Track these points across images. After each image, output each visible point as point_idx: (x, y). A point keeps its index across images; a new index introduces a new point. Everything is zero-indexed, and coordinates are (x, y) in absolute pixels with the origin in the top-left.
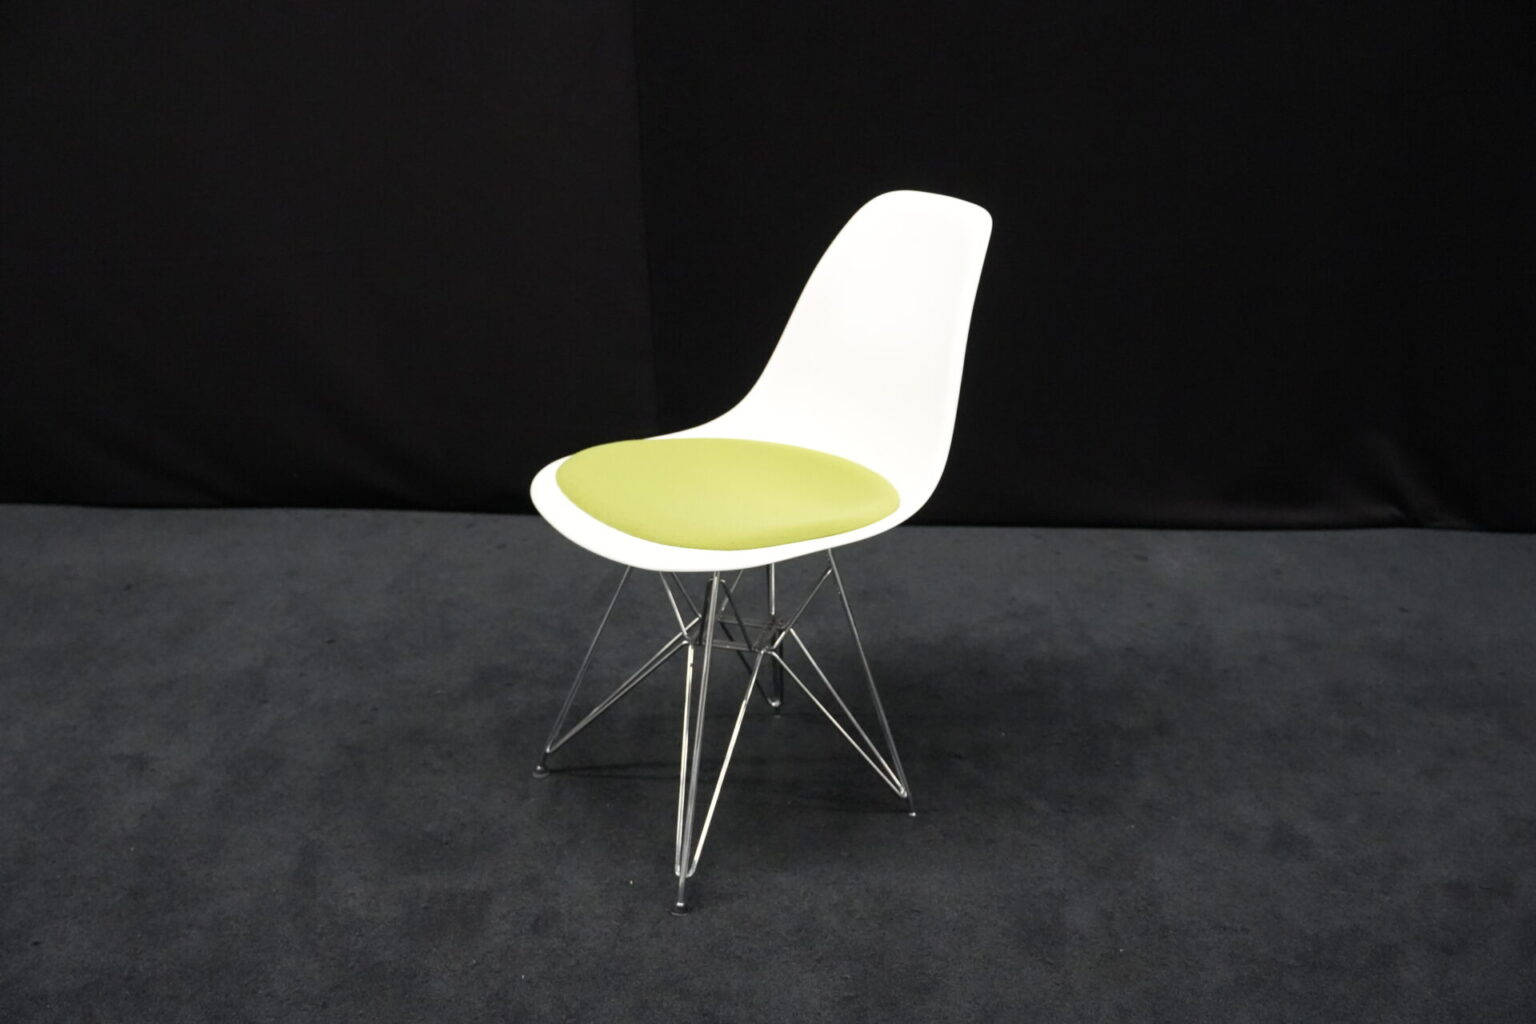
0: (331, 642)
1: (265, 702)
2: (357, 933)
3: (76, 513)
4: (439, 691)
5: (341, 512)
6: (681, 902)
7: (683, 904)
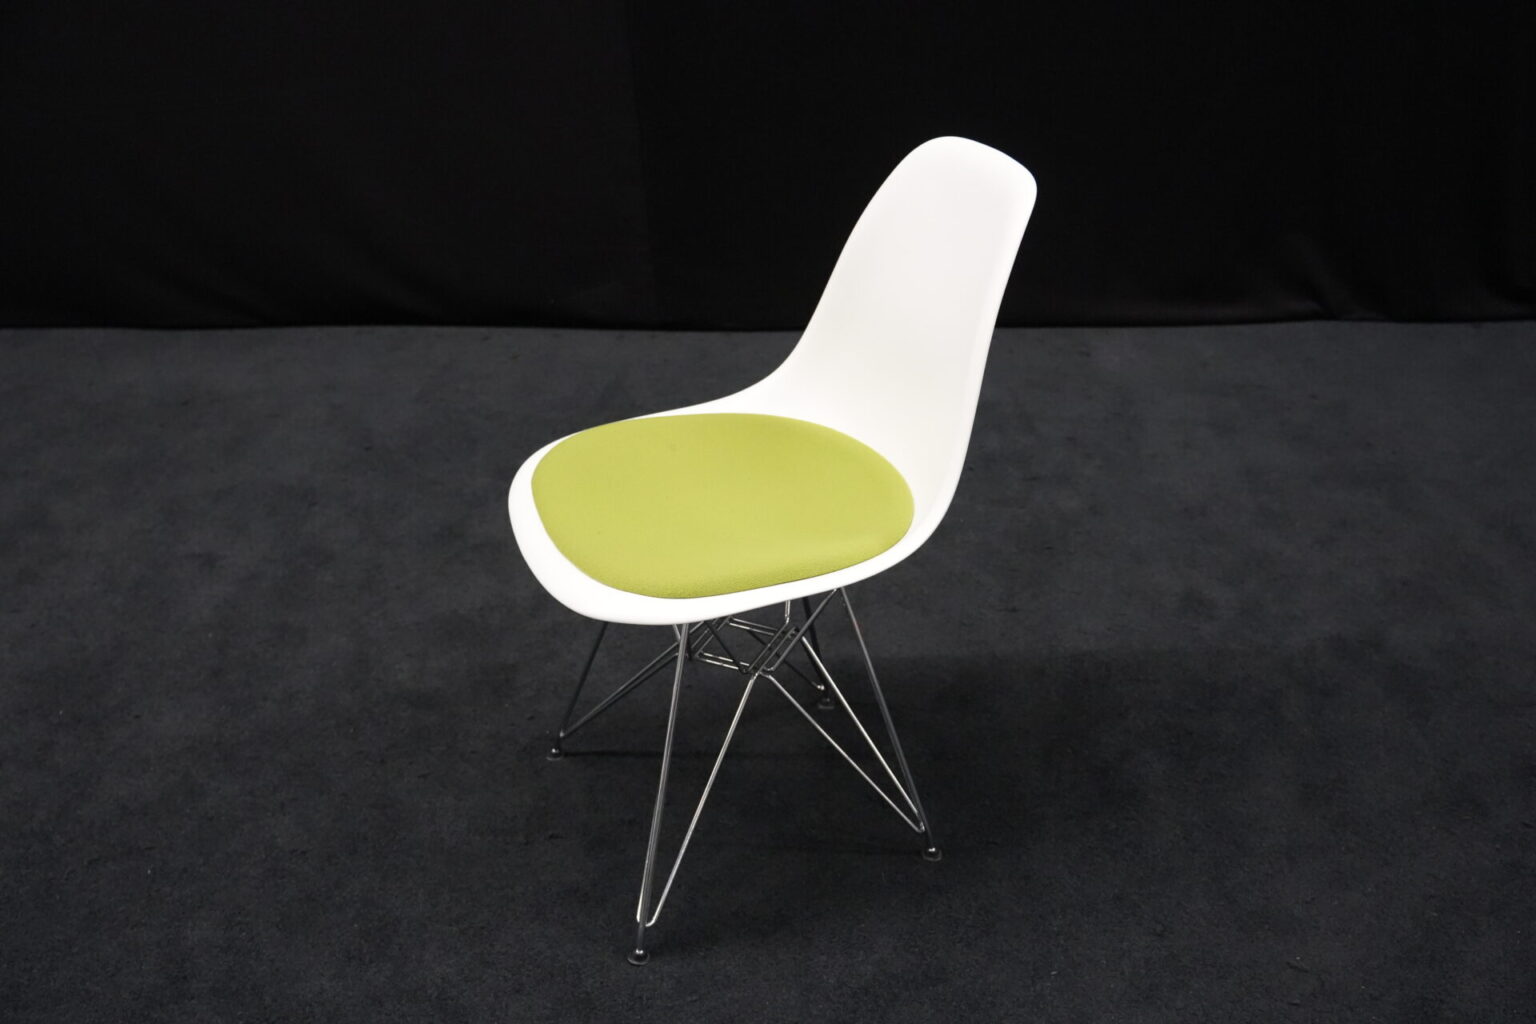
6: (640, 950)
7: (642, 952)
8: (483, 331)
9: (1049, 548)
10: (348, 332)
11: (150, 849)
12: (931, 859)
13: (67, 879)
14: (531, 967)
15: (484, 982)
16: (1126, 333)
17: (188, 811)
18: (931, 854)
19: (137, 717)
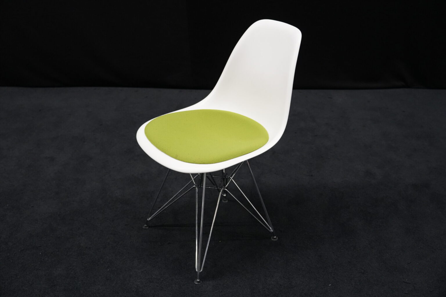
6: (198, 280)
7: (199, 280)
8: (136, 89)
9: (322, 157)
10: (92, 89)
11: (41, 246)
12: (275, 240)
13: (14, 256)
14: (165, 283)
15: (150, 287)
16: (343, 92)
17: (51, 235)
18: (275, 238)
19: (32, 207)
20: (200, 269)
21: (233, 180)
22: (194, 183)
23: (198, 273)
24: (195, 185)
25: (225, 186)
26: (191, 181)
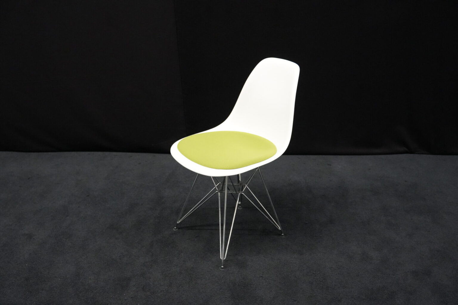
0: (88, 196)
1: (68, 216)
2: (91, 292)
3: (15, 154)
4: (119, 212)
5: (92, 153)
6: (223, 266)
20: (224, 258)
21: (247, 187)
22: (216, 189)
23: (223, 261)
24: (218, 191)
25: (242, 190)
26: (215, 187)
